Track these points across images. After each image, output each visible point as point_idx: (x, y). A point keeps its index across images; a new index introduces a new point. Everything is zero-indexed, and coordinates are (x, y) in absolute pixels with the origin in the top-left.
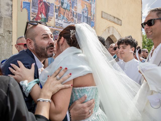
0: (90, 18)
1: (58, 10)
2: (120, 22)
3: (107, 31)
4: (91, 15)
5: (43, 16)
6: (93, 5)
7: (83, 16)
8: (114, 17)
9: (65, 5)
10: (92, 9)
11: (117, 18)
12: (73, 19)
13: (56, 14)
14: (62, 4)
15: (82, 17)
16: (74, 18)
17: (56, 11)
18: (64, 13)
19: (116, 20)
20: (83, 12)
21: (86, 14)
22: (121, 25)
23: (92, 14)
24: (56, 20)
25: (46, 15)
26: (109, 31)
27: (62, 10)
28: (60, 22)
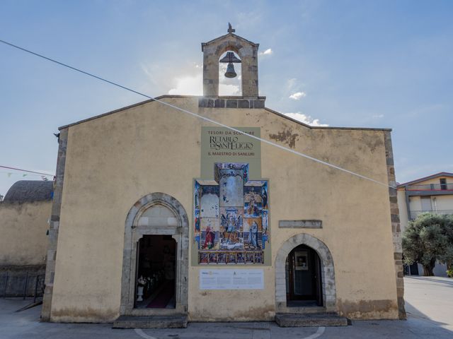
0: (261, 233)
1: (223, 235)
2: (317, 224)
3: (291, 240)
4: (262, 229)
5: (210, 243)
6: (264, 218)
7: (252, 233)
8: (304, 221)
9: (230, 229)
10: (264, 223)
11: (310, 221)
12: (238, 239)
13: (220, 239)
14: (227, 228)
15: (250, 235)
16: (240, 238)
17: (221, 236)
18: (229, 237)
19: (308, 224)
20: (251, 230)
21: (255, 231)
22: (321, 227)
23: (264, 228)
24: (221, 244)
25: (212, 242)
26: (294, 240)
27: (227, 233)
28: (225, 245)
